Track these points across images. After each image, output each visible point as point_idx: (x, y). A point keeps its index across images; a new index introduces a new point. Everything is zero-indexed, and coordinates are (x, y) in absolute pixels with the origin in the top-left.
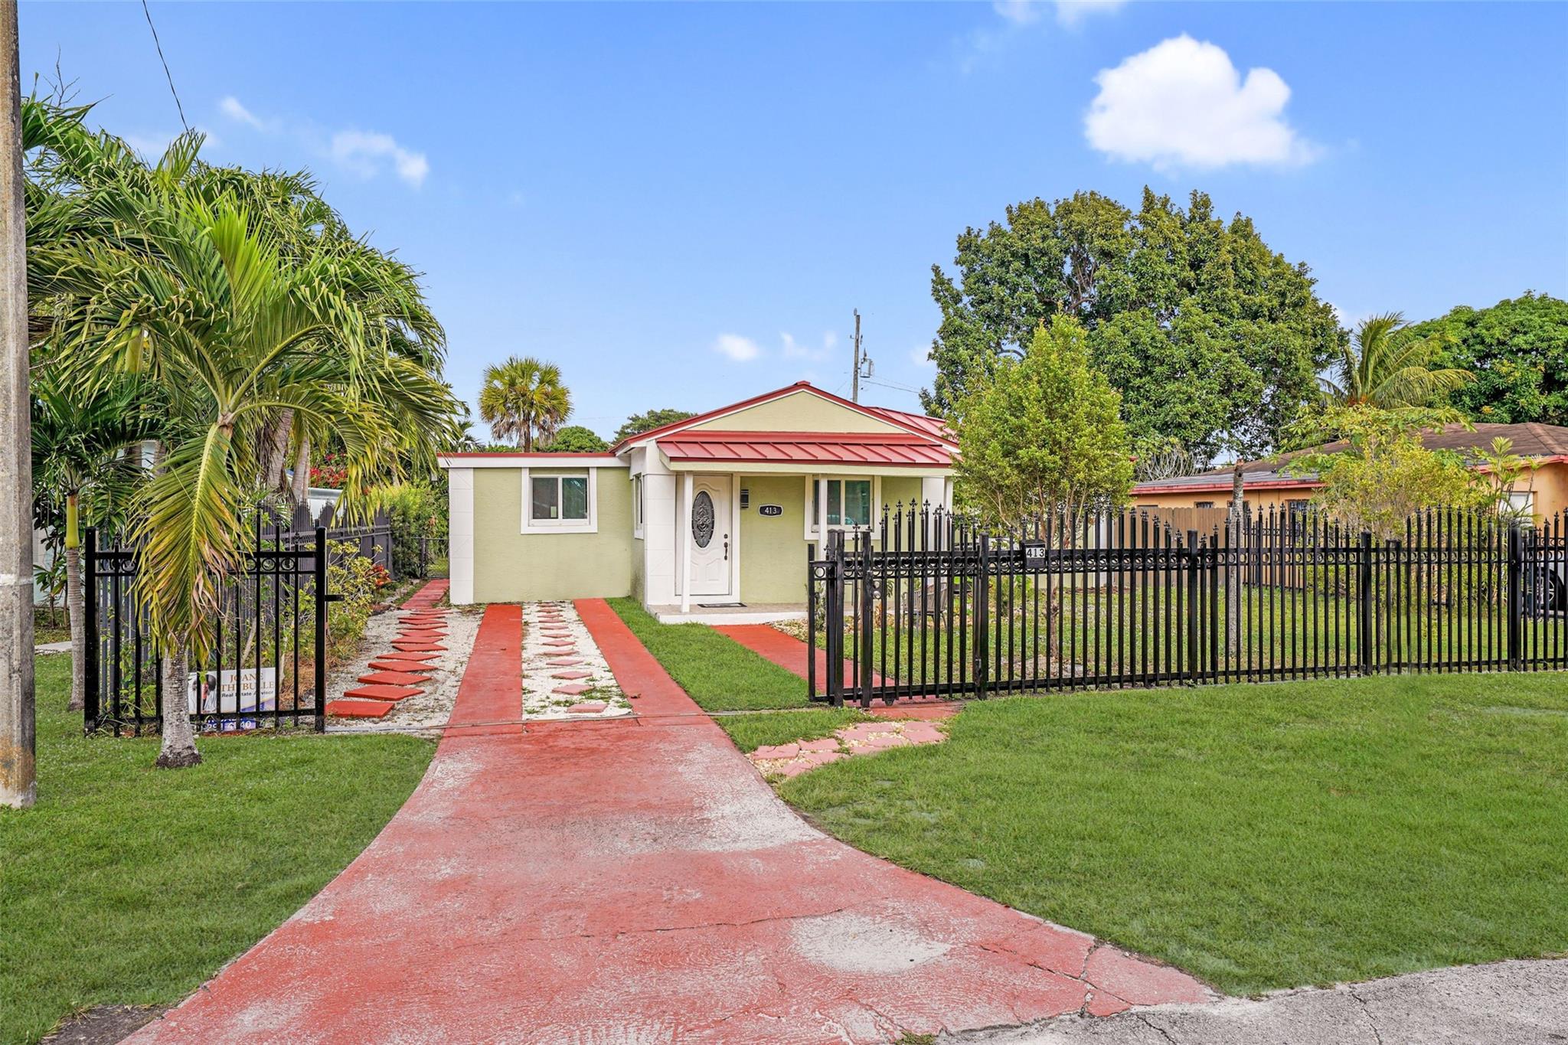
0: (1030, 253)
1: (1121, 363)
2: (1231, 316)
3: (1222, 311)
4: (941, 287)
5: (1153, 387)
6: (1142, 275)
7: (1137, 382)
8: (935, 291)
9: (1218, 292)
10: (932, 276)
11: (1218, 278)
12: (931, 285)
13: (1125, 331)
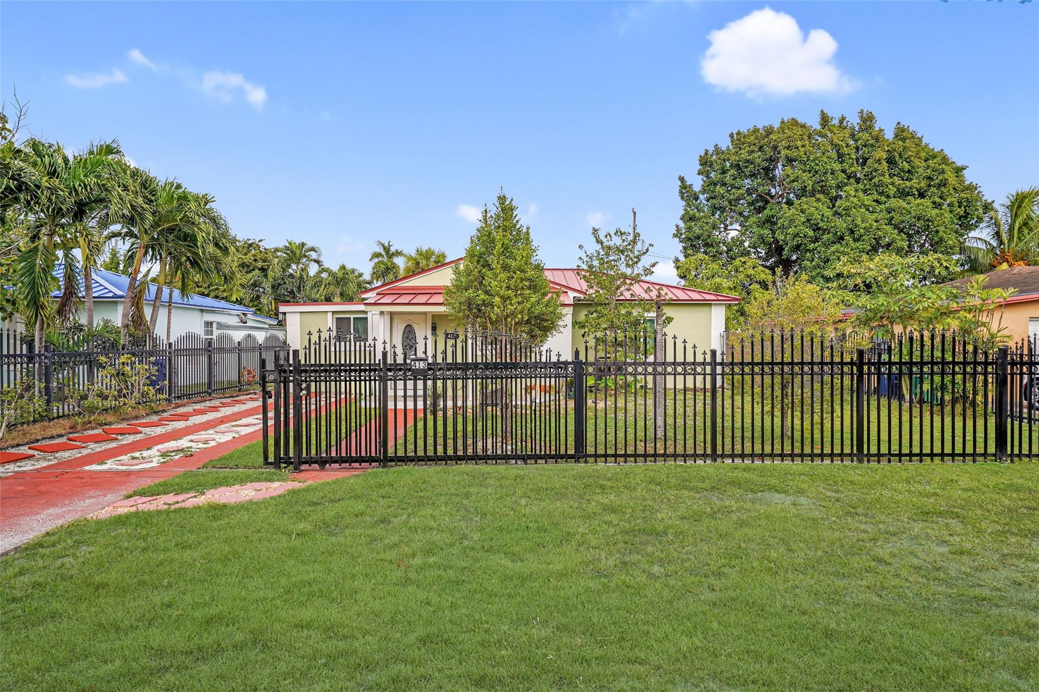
0: (740, 163)
1: (798, 234)
2: (888, 197)
3: (881, 194)
4: (685, 189)
5: (823, 249)
6: (816, 172)
7: (812, 246)
8: (681, 193)
9: (876, 180)
10: (679, 183)
11: (876, 170)
12: (679, 188)
13: (803, 211)
